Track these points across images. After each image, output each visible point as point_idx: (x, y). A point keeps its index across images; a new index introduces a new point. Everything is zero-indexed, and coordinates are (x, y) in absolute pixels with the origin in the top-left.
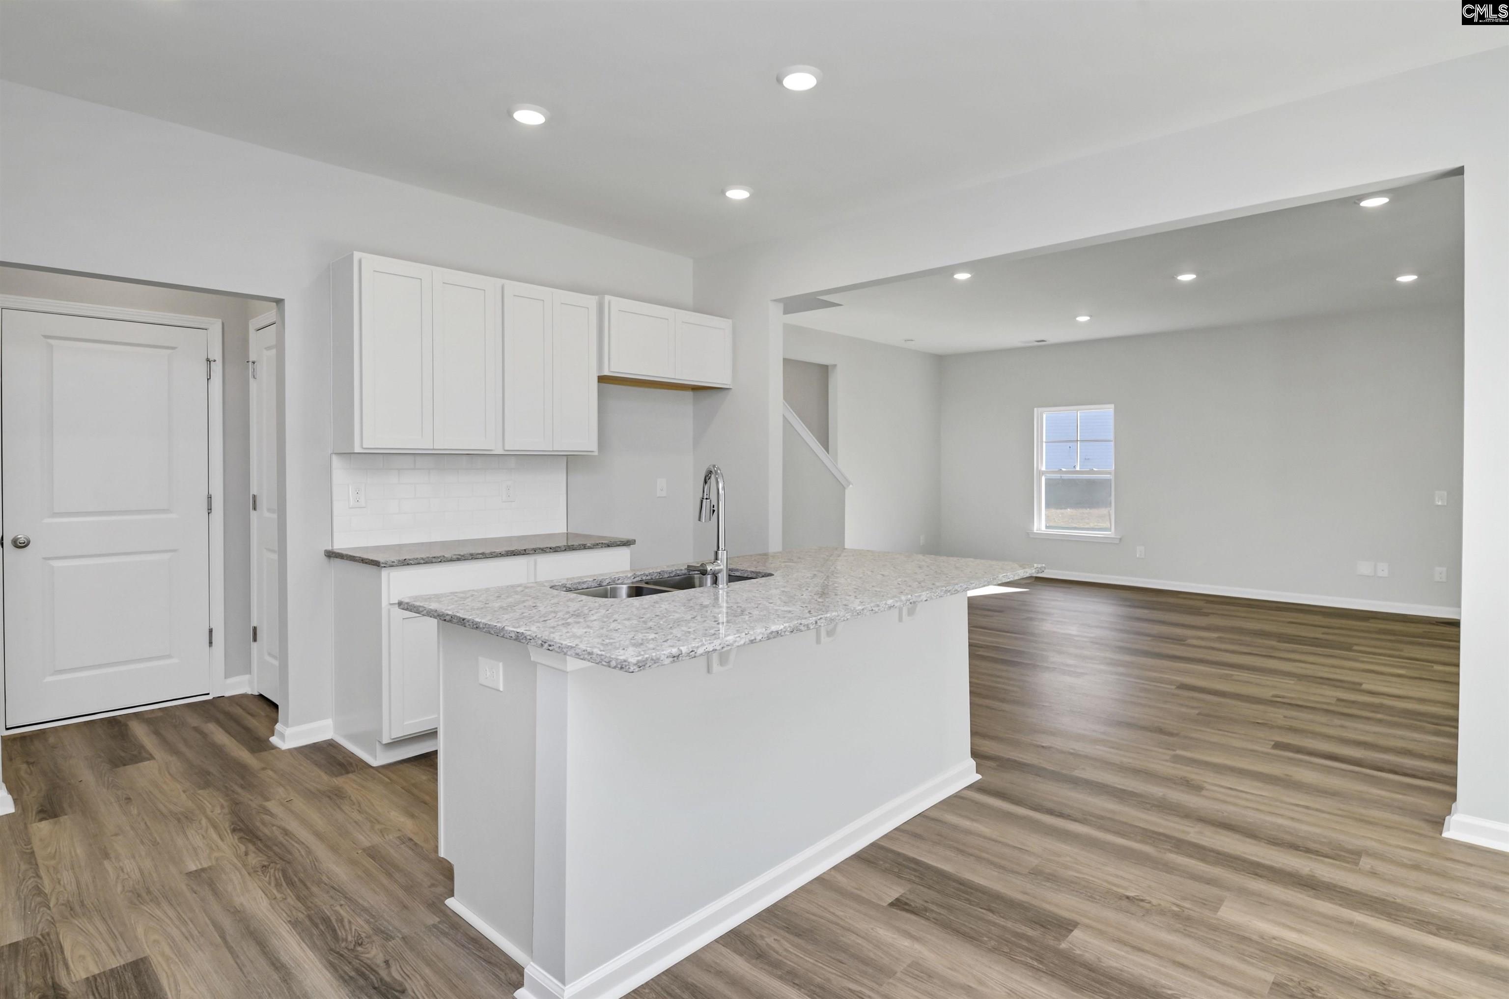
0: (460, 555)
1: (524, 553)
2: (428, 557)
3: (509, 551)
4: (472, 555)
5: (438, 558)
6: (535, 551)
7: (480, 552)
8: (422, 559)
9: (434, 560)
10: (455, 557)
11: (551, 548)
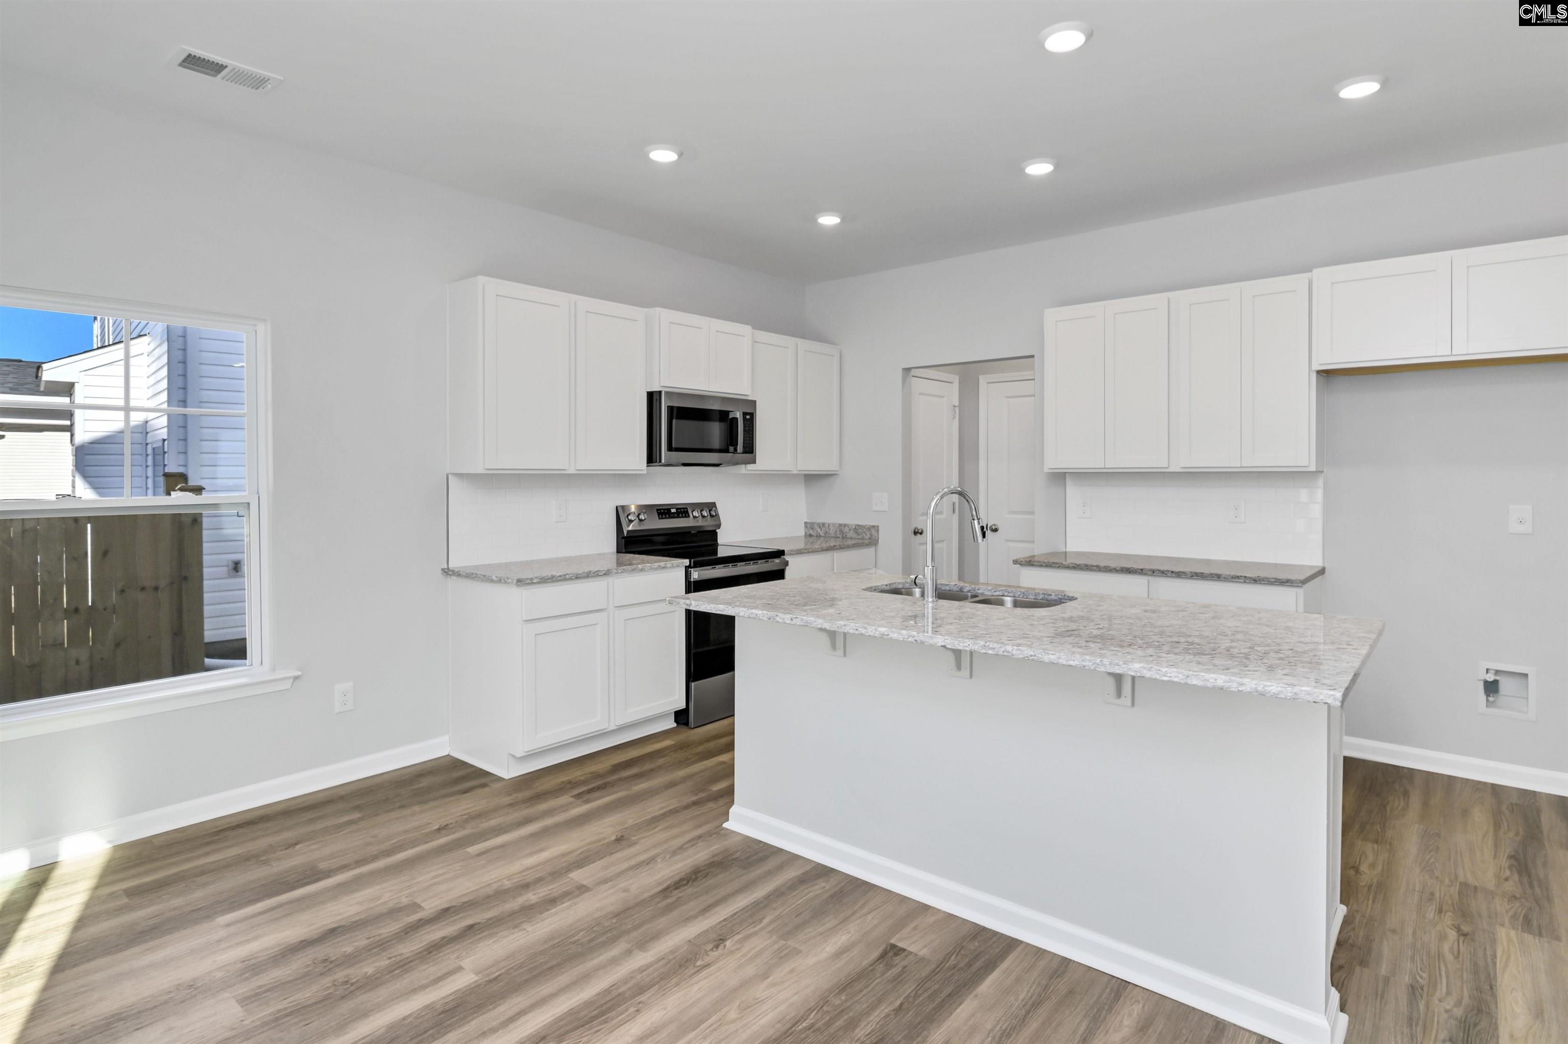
0: (1075, 564)
1: (1141, 572)
2: (1049, 562)
3: (1124, 568)
4: (1086, 565)
5: (1057, 563)
6: (1153, 572)
7: (1095, 564)
8: (1044, 562)
9: (1054, 565)
10: (1071, 565)
11: (1172, 572)
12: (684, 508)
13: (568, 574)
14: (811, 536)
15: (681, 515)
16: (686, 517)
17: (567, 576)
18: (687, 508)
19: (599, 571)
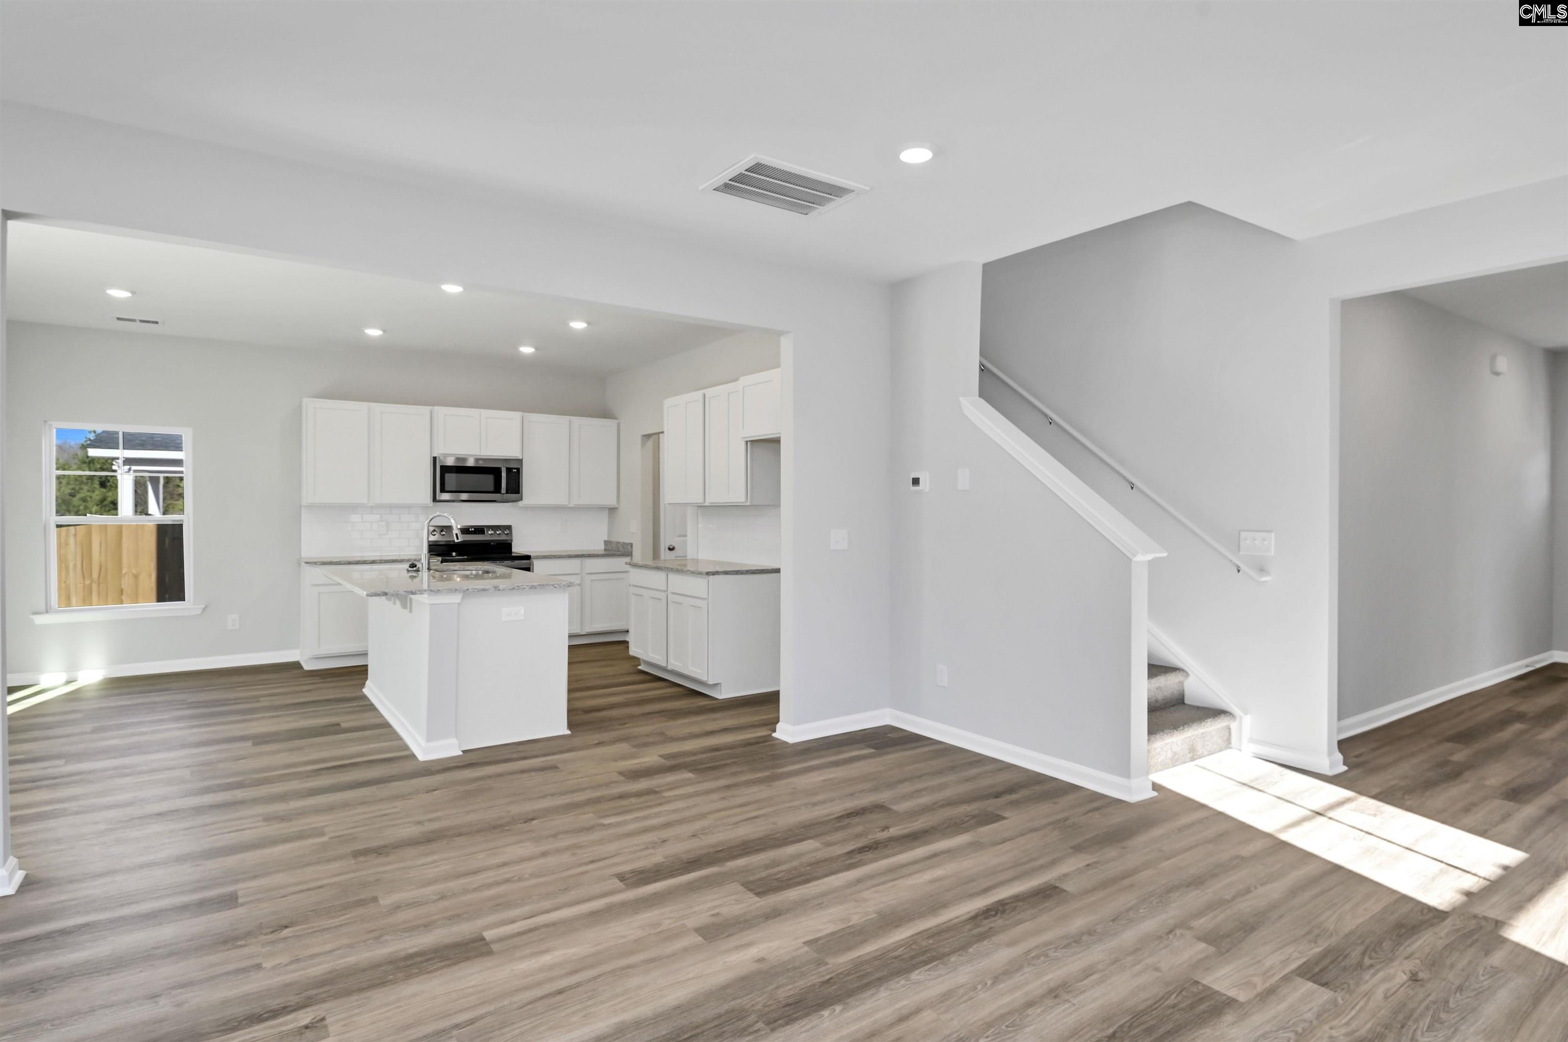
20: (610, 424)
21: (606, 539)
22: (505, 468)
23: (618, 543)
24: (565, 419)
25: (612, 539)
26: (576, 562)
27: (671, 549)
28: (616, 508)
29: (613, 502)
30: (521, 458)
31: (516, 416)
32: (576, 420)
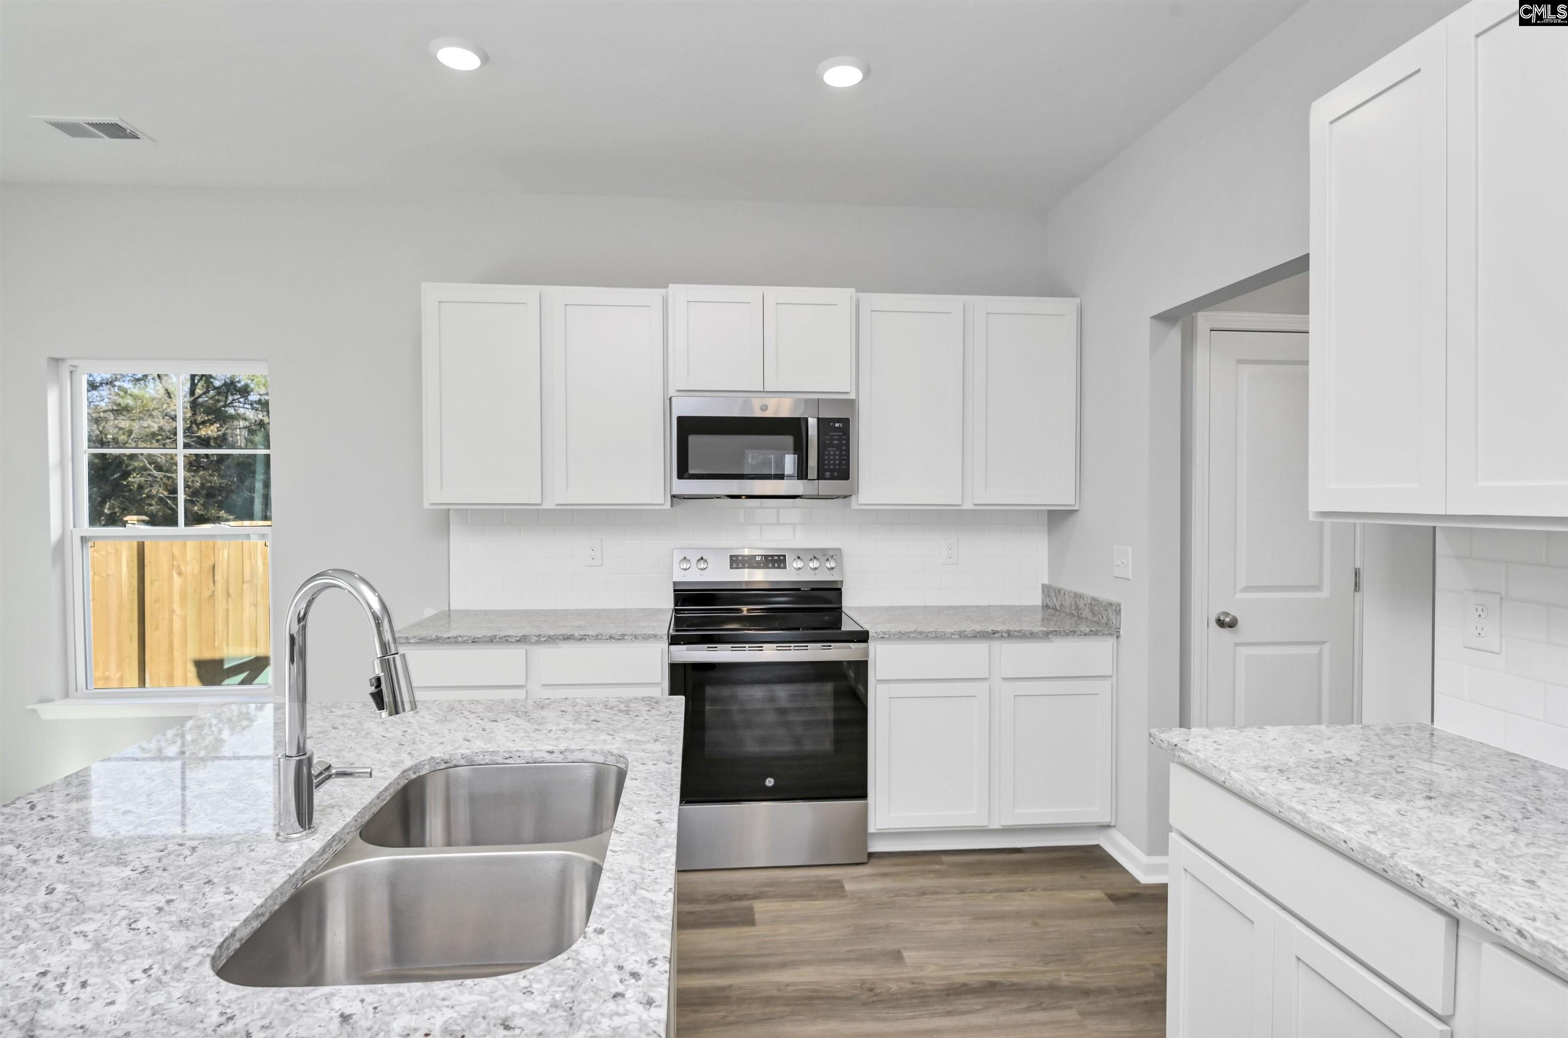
12: (779, 556)
13: (460, 636)
14: (1047, 606)
15: (770, 565)
16: (779, 567)
17: (460, 639)
18: (784, 556)
19: (509, 636)
20: (1066, 306)
21: (1046, 582)
22: (815, 420)
23: (1077, 595)
24: (953, 303)
25: (1063, 584)
26: (980, 648)
27: (1226, 623)
28: (1071, 513)
29: (1063, 498)
30: (852, 396)
31: (844, 296)
32: (980, 303)
